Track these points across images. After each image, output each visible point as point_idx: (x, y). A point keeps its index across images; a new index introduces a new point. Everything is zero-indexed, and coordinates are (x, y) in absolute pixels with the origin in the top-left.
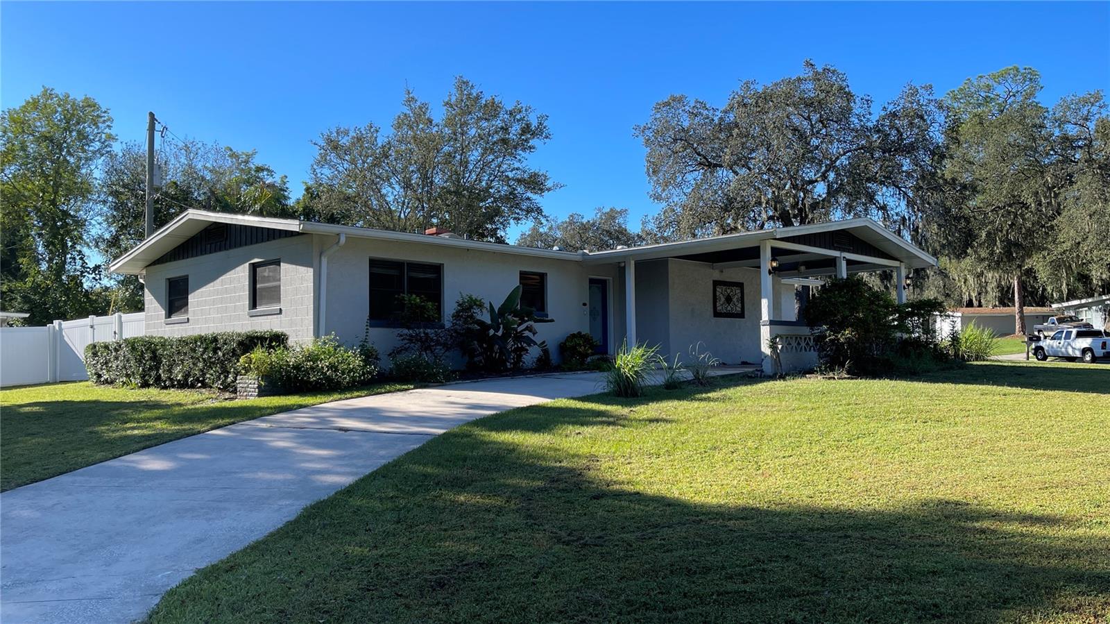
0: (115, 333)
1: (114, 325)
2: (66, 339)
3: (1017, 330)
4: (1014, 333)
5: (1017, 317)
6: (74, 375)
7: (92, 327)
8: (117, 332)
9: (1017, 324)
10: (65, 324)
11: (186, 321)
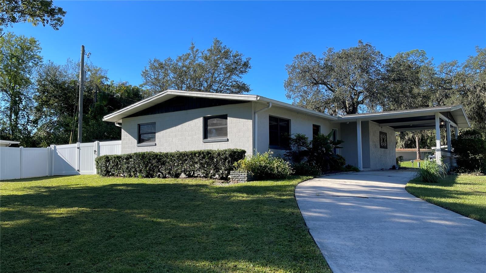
0: (95, 151)
1: (94, 147)
2: (59, 154)
3: (417, 158)
4: (416, 159)
5: (417, 153)
6: (64, 172)
7: (78, 148)
8: (96, 150)
9: (417, 155)
10: (58, 147)
11: (155, 145)
